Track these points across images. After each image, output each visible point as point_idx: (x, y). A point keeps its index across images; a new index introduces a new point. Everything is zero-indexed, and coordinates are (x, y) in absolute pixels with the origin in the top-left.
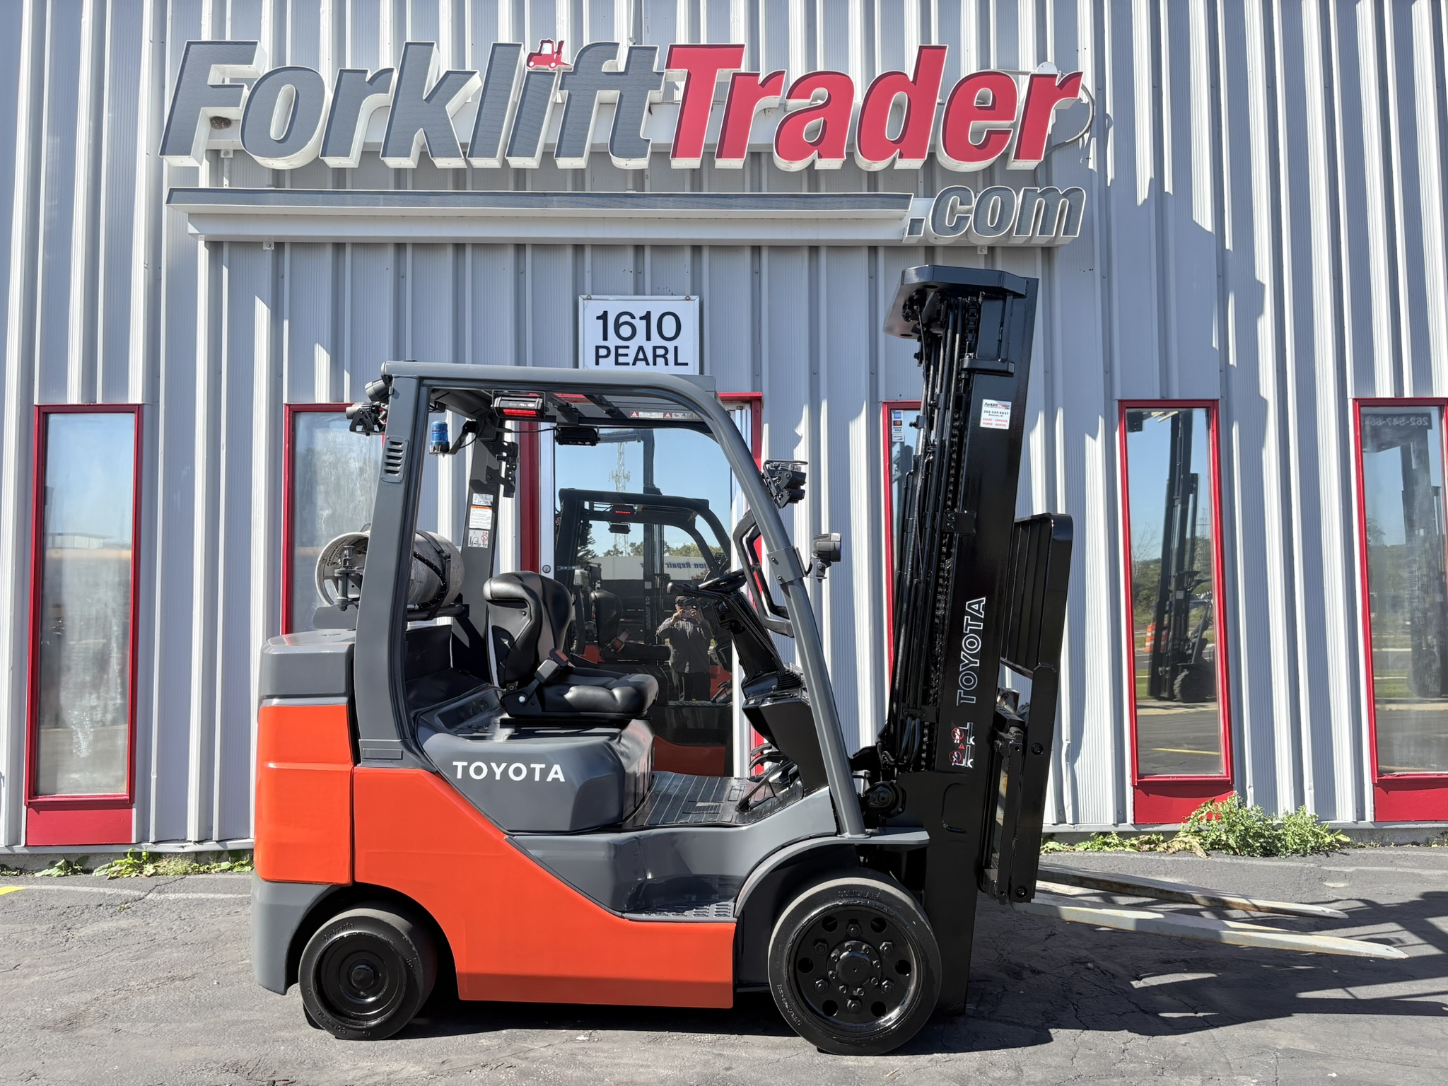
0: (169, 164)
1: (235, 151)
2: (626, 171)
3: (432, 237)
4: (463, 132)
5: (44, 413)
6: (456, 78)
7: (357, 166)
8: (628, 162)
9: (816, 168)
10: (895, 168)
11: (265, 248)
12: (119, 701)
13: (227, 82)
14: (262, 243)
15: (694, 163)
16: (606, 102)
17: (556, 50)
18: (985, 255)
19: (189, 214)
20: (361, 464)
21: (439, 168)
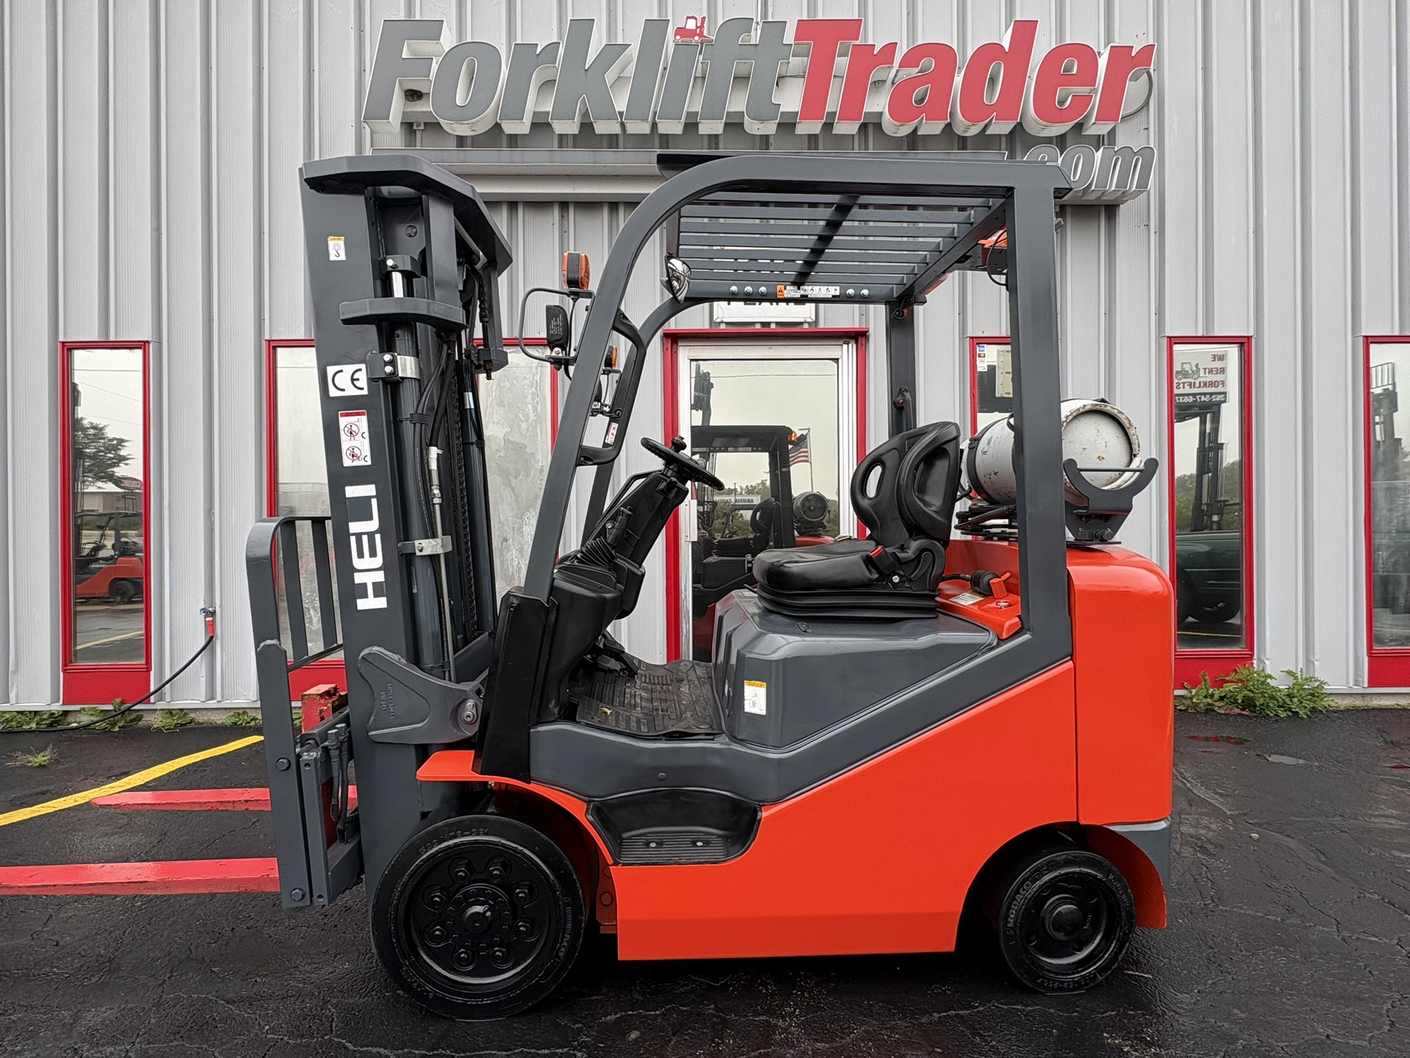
1: (425, 123)
3: (593, 194)
4: (620, 99)
5: (275, 347)
6: (614, 49)
7: (528, 132)
8: (761, 126)
9: (920, 133)
10: (987, 133)
13: (416, 57)
15: (815, 127)
17: (699, 25)
20: (534, 390)
21: (597, 133)
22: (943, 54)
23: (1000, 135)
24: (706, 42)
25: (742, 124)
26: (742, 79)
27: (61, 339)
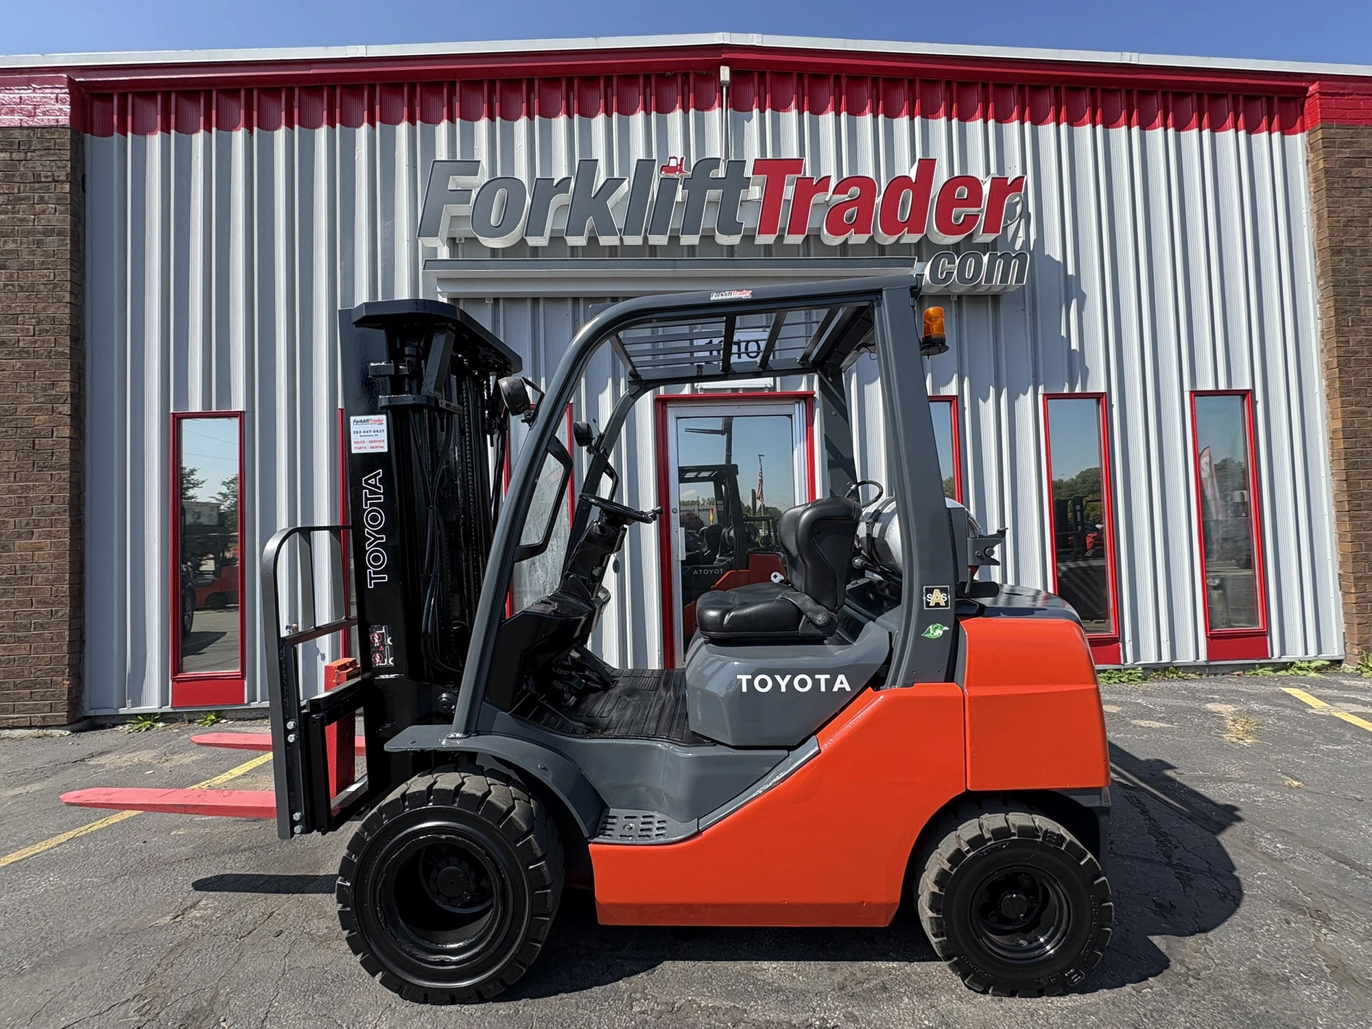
0: (423, 245)
2: (722, 246)
3: (596, 292)
4: (619, 222)
6: (612, 184)
7: (547, 245)
8: (728, 239)
9: (849, 243)
10: (900, 242)
11: (487, 301)
13: (459, 188)
14: (484, 299)
15: (769, 239)
16: (711, 199)
17: (679, 163)
18: (955, 300)
21: (601, 245)
22: (867, 185)
23: (910, 244)
24: (684, 175)
25: (714, 236)
27: (172, 411)
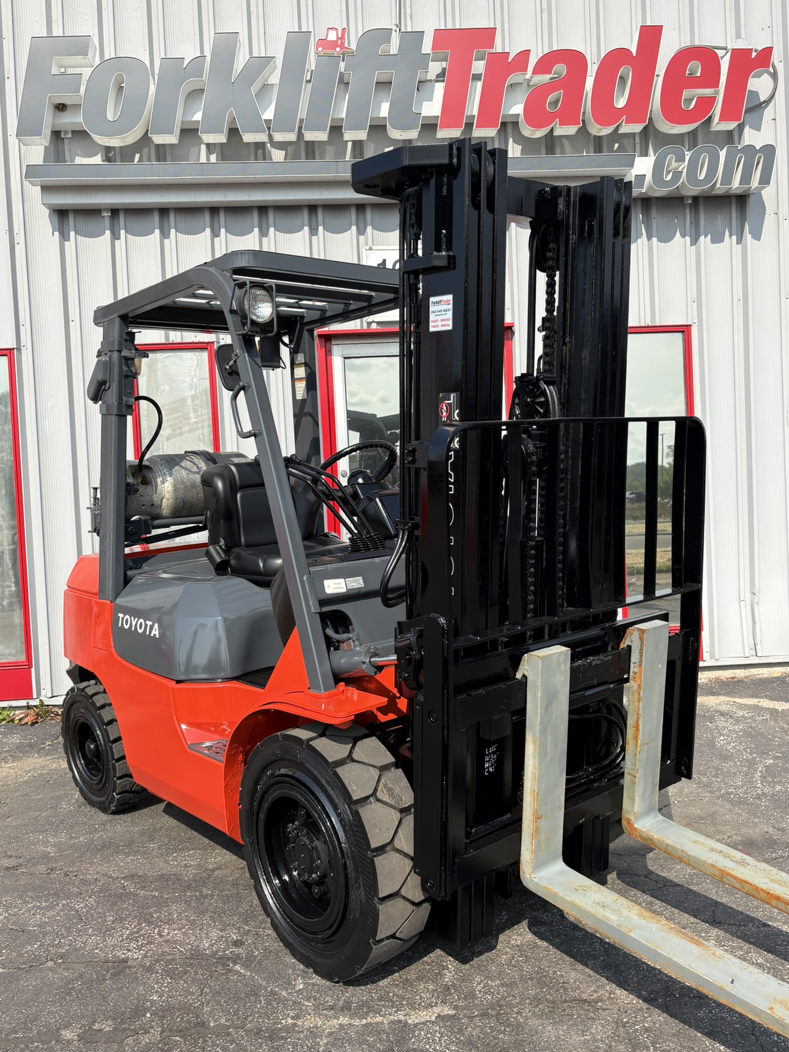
1: (72, 131)
3: (242, 201)
6: (258, 64)
7: (177, 143)
8: (403, 134)
9: (554, 135)
10: (619, 132)
11: (105, 214)
12: (13, 589)
14: (100, 210)
15: (456, 133)
17: (340, 36)
18: (690, 204)
19: (41, 187)
21: (245, 141)
22: (575, 60)
24: (346, 54)
26: (383, 85)
